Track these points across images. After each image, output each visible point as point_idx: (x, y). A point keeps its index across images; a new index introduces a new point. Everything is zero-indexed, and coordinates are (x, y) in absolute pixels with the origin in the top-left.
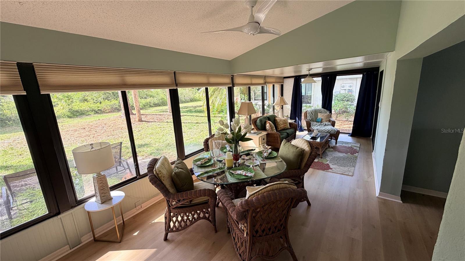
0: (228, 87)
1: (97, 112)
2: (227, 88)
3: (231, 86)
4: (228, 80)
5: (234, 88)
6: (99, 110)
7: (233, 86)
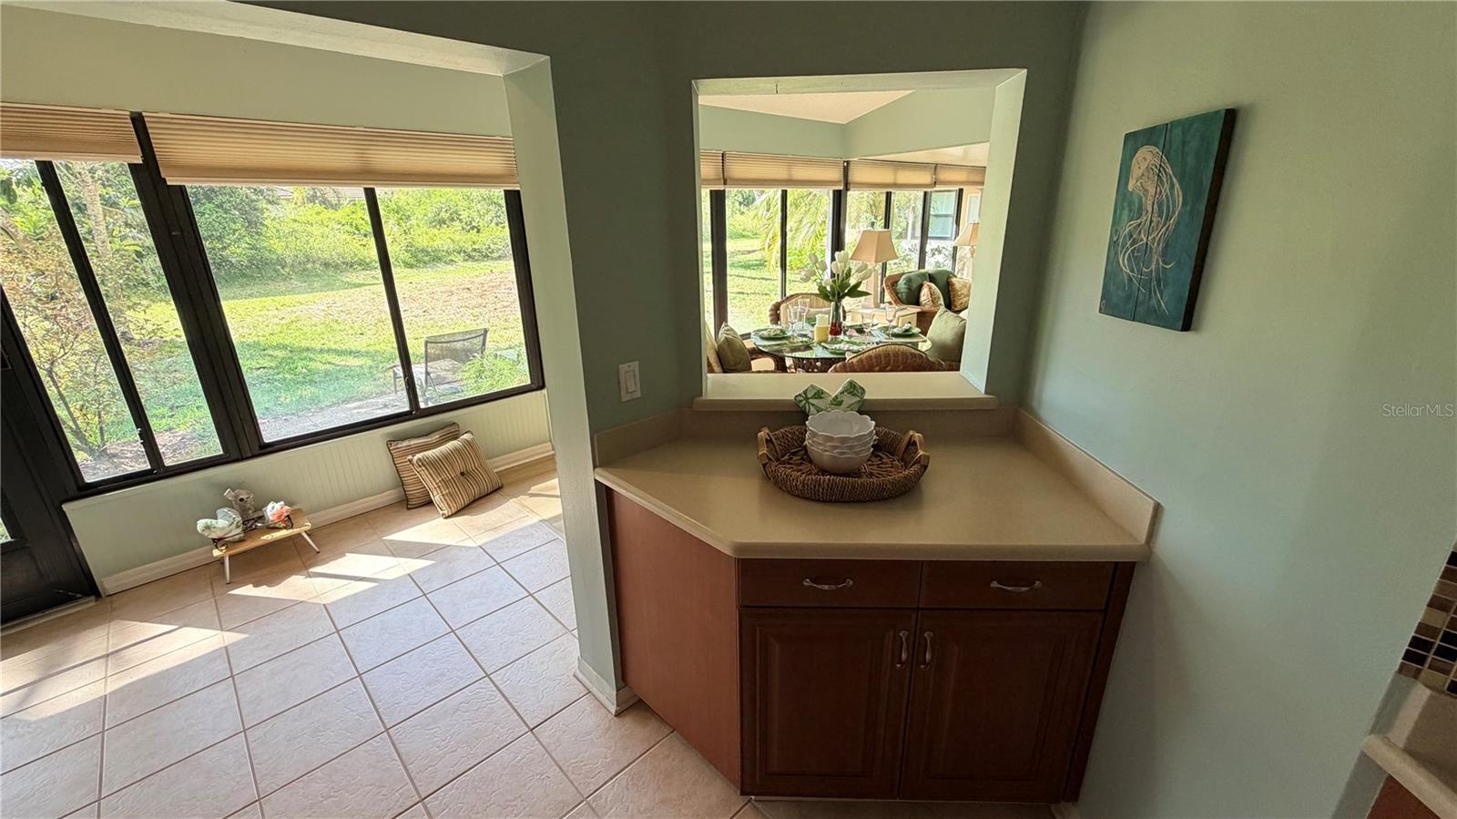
0: (834, 191)
1: (470, 257)
2: (831, 195)
3: (841, 188)
4: (835, 174)
5: (849, 193)
6: (475, 250)
7: (847, 189)
